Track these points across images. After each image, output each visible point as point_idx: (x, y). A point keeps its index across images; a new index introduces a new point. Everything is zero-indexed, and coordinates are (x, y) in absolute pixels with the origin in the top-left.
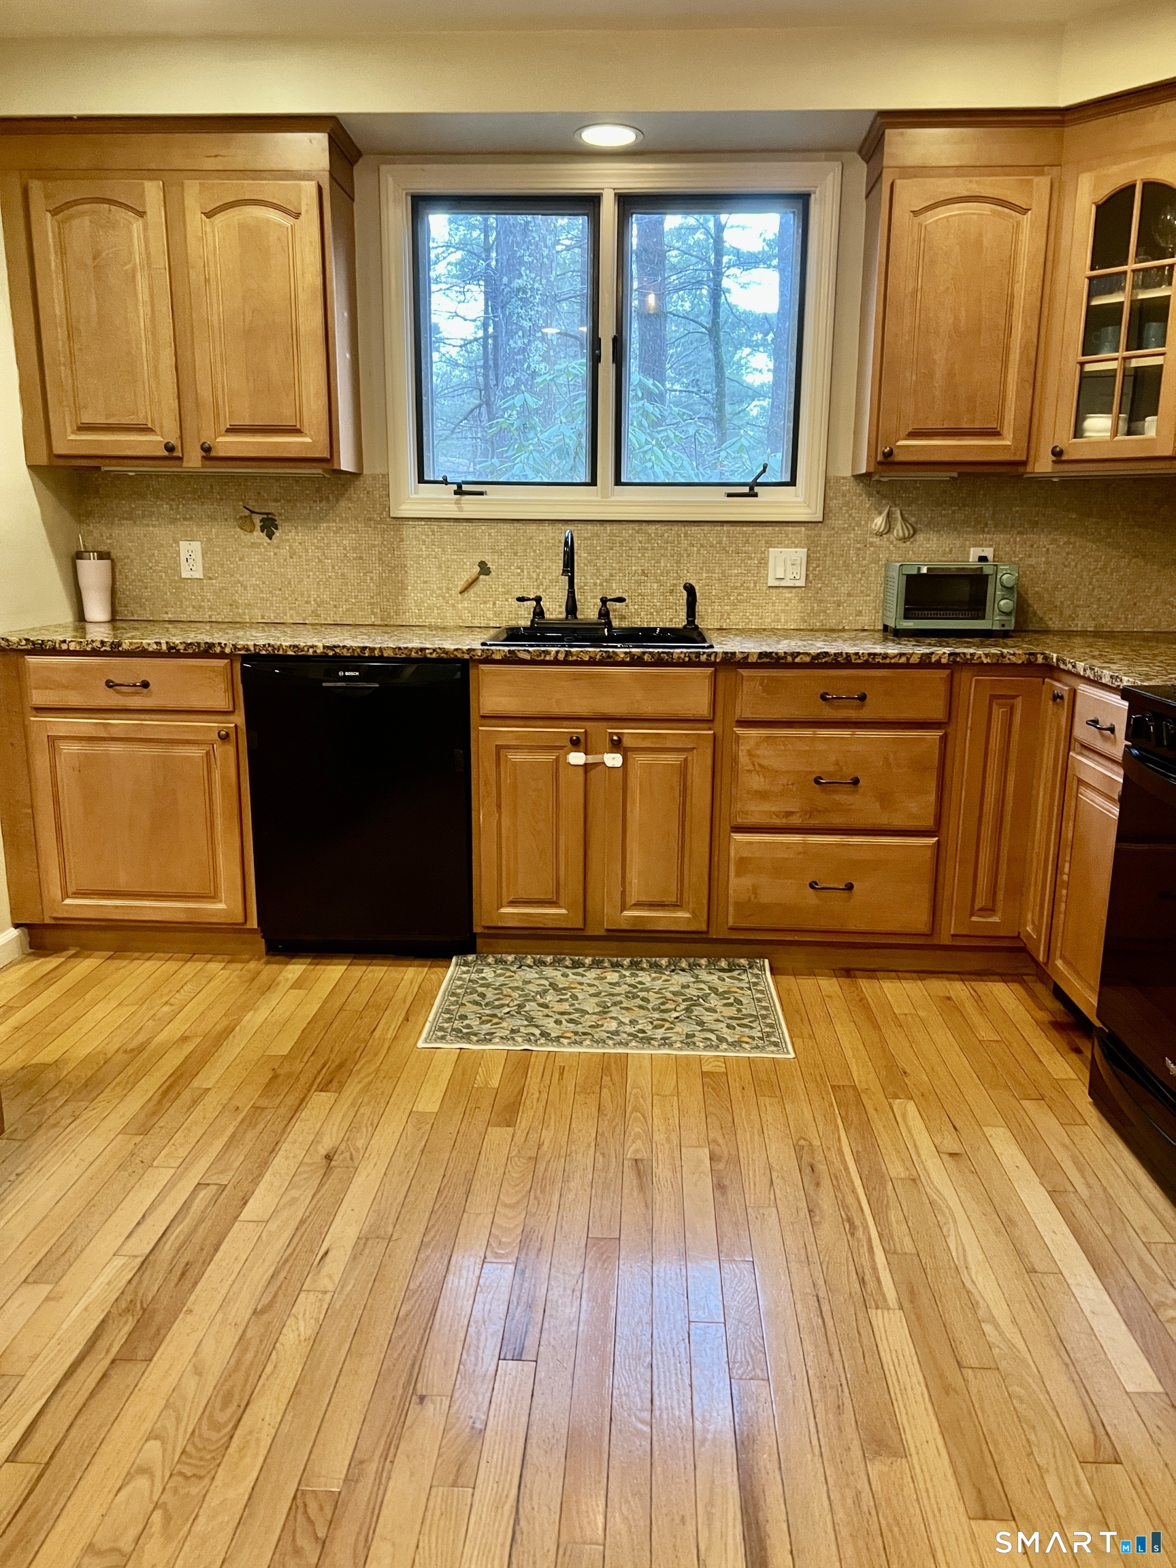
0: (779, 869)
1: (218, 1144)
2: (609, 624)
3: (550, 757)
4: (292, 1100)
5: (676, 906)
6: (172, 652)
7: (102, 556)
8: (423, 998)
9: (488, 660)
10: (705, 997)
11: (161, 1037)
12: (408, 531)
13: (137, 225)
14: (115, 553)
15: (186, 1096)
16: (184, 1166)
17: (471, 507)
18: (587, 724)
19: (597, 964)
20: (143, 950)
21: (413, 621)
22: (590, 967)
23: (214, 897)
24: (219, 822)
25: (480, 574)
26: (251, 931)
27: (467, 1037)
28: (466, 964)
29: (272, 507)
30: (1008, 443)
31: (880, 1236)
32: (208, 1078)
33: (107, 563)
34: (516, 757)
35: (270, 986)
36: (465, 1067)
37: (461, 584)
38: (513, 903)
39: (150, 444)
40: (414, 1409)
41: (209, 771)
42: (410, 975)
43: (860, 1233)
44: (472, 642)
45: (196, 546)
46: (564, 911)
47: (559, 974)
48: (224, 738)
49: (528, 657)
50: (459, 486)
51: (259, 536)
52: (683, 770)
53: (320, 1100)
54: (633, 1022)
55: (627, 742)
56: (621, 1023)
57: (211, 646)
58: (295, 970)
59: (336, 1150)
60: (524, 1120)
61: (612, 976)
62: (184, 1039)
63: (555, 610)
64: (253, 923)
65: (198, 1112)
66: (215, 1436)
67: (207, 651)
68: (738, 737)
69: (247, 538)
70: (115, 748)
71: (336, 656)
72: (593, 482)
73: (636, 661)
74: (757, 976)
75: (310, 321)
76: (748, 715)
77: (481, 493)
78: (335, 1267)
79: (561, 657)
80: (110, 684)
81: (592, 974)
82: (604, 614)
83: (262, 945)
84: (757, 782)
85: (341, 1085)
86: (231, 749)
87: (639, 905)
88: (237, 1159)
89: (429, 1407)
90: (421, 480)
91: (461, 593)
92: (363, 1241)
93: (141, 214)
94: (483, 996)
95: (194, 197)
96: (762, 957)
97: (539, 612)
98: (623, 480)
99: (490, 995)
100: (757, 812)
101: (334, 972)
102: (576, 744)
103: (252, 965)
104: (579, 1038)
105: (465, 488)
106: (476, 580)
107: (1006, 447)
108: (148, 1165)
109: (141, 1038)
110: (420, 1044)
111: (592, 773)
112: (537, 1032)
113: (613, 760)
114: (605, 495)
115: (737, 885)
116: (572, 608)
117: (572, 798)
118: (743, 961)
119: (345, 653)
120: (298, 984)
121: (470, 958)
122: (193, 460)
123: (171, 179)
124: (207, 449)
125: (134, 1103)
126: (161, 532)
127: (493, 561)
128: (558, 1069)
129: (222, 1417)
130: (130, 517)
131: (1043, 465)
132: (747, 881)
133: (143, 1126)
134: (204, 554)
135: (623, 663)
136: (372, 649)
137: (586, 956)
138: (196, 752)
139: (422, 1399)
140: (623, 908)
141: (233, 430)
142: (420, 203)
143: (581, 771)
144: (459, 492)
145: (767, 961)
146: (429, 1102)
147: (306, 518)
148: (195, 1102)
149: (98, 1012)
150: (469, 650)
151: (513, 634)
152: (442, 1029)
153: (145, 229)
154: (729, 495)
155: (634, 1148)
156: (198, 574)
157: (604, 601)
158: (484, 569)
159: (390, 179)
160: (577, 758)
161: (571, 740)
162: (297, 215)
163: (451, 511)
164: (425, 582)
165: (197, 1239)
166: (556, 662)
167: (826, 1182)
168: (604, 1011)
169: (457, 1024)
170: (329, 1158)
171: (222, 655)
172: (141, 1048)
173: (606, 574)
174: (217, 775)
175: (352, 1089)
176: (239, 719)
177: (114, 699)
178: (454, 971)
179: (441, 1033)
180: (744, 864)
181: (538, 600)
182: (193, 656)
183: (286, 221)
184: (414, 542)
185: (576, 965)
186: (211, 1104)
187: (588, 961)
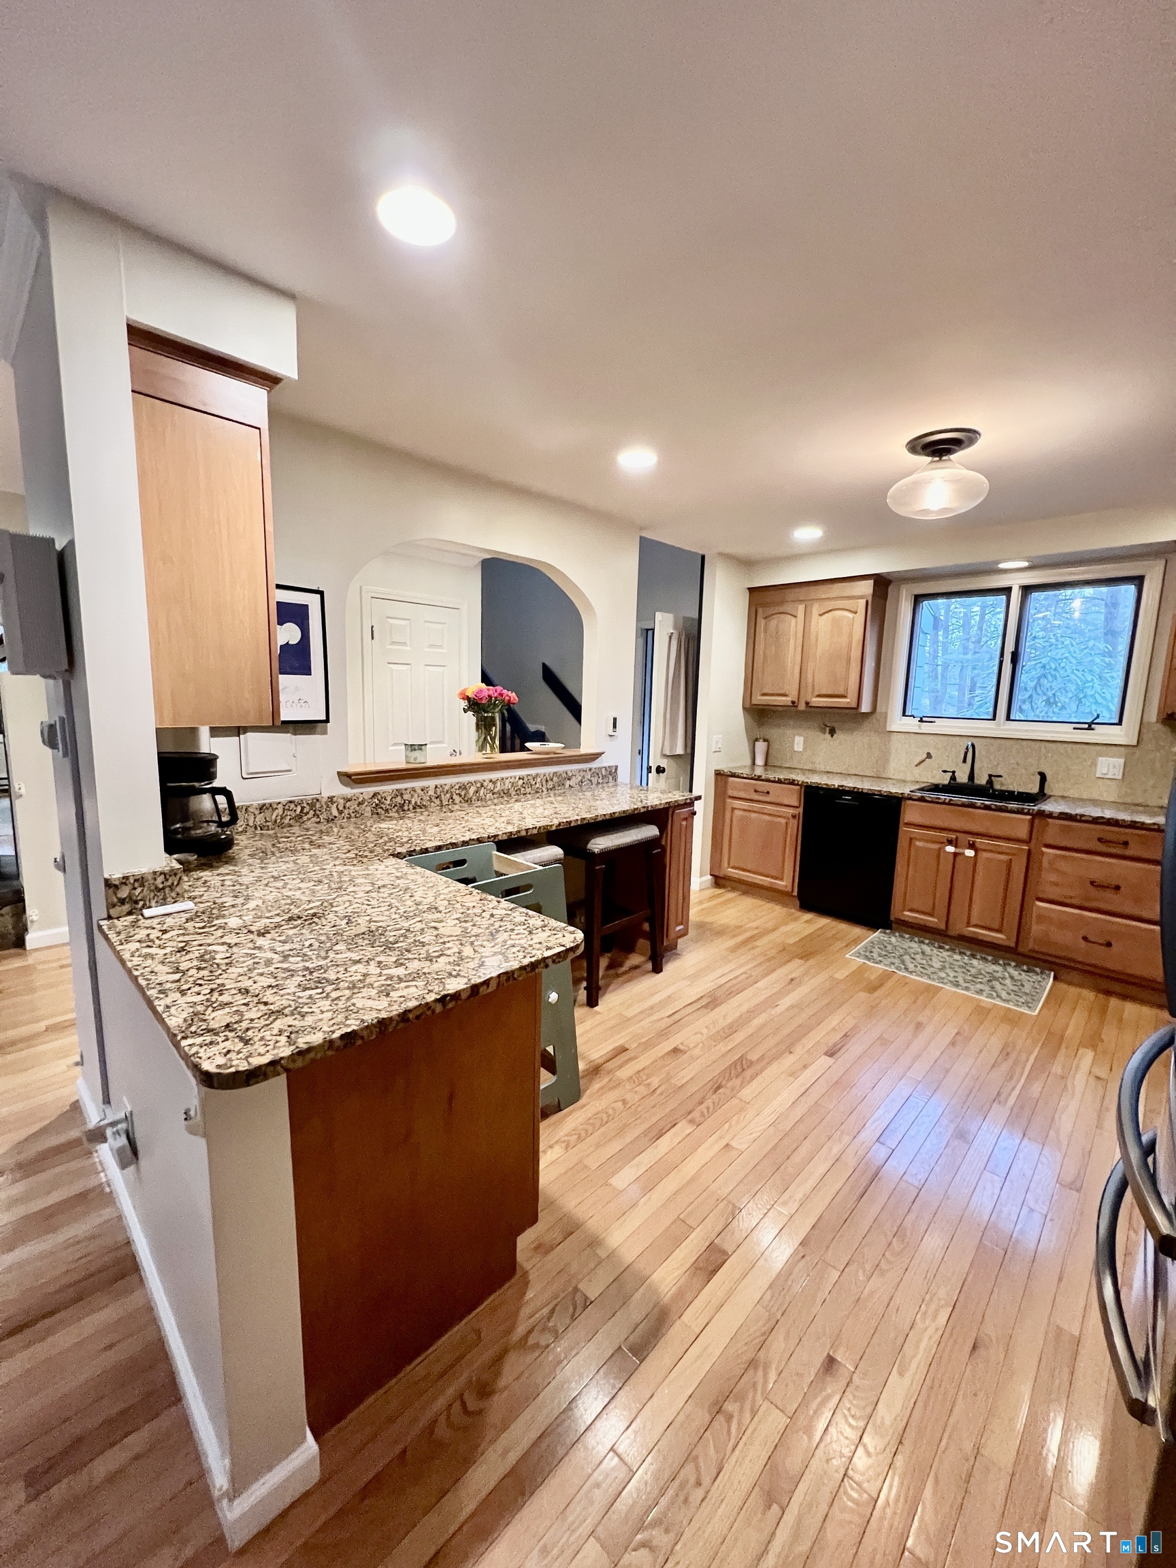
0: (1063, 924)
1: (755, 964)
2: (992, 787)
3: (936, 846)
4: (787, 958)
5: (999, 931)
6: (779, 781)
7: (765, 740)
8: (856, 941)
9: (911, 799)
10: (1004, 978)
11: (747, 926)
12: (894, 737)
13: (793, 620)
14: (771, 740)
15: (750, 946)
16: (741, 966)
17: (926, 728)
18: (958, 834)
19: (952, 950)
20: (753, 895)
21: (891, 777)
22: (948, 950)
23: (782, 879)
24: (787, 849)
25: (926, 758)
26: (794, 896)
27: (869, 959)
28: (885, 933)
29: (835, 725)
31: (1023, 1087)
32: (761, 942)
33: (766, 743)
34: (919, 844)
35: (796, 919)
36: (862, 969)
37: (916, 762)
38: (911, 910)
39: (786, 700)
40: (787, 1053)
41: (786, 830)
42: (857, 931)
43: (1013, 1083)
44: (906, 790)
45: (802, 739)
46: (936, 920)
47: (929, 949)
48: (794, 817)
49: (930, 799)
50: (921, 718)
51: (828, 736)
52: (1009, 864)
53: (797, 962)
54: (955, 977)
55: (977, 845)
56: (948, 975)
57: (794, 780)
58: (808, 916)
59: (795, 978)
60: (876, 994)
61: (957, 957)
62: (757, 928)
63: (962, 778)
64: (795, 893)
65: (752, 952)
66: (723, 1034)
67: (792, 782)
68: (1043, 853)
69: (822, 736)
70: (753, 815)
71: (843, 790)
72: (994, 719)
73: (987, 808)
74: (1044, 979)
75: (856, 653)
76: (1051, 842)
77: (931, 722)
78: (779, 1010)
79: (947, 801)
80: (756, 791)
81: (945, 954)
82: (990, 782)
83: (798, 903)
84: (1053, 878)
85: (808, 960)
86: (795, 822)
87: (976, 926)
88: (760, 969)
89: (791, 1055)
90: (904, 715)
91: (916, 766)
92: (792, 1007)
93: (795, 617)
94: (886, 947)
95: (816, 609)
96: (1051, 970)
97: (953, 778)
98: (1011, 718)
99: (889, 948)
100: (1052, 893)
101: (823, 921)
102: (950, 842)
103: (793, 910)
104: (922, 975)
105: (924, 719)
106: (924, 761)
108: (729, 961)
109: (742, 923)
110: (847, 956)
111: (958, 858)
112: (903, 967)
113: (970, 853)
114: (999, 725)
115: (1036, 929)
116: (971, 776)
117: (946, 867)
118: (1038, 970)
119: (847, 789)
120: (807, 922)
121: (888, 931)
122: (802, 707)
123: (808, 603)
124: (807, 703)
125: (732, 943)
126: (789, 732)
127: (934, 753)
128: (904, 982)
129: (726, 1031)
130: (779, 726)
132: (1042, 927)
133: (733, 950)
134: (804, 742)
135: (979, 808)
136: (858, 789)
137: (947, 944)
138: (783, 821)
139: (791, 1052)
140: (968, 924)
141: (819, 696)
142: (918, 599)
143: (952, 856)
144: (921, 721)
145: (1052, 974)
146: (840, 975)
147: (849, 730)
148: (753, 948)
149: (729, 912)
150: (902, 794)
151: (936, 788)
152: (859, 953)
153: (797, 622)
154: (1074, 729)
155: (920, 1019)
156: (801, 750)
157: (990, 776)
158: (929, 756)
159: (904, 591)
160: (950, 849)
161: (948, 840)
162: (856, 613)
163: (916, 729)
164: (898, 760)
165: (738, 987)
166: (944, 803)
167: (1010, 1062)
168: (943, 969)
169: (868, 954)
170: (792, 980)
171: (798, 785)
172: (741, 927)
173: (995, 763)
174: (789, 830)
175: (812, 962)
176: (801, 810)
177: (756, 797)
178: (877, 935)
179: (859, 955)
180: (1041, 919)
181: (954, 772)
182: (788, 784)
183: (851, 615)
184: (896, 743)
185: (940, 947)
186: (757, 951)
187: (947, 947)
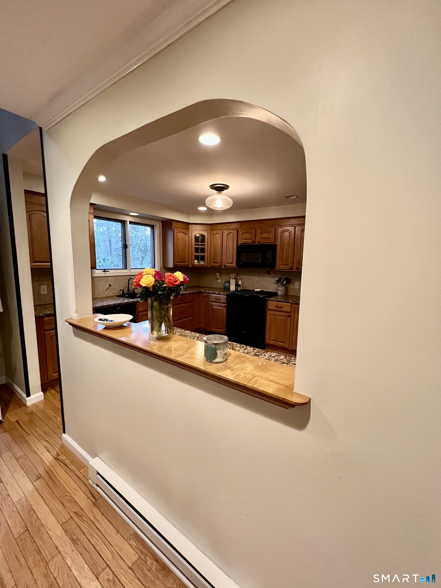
12: (95, 279)
17: (107, 274)
21: (97, 297)
25: (110, 286)
30: (187, 263)
37: (106, 289)
45: (45, 286)
63: (126, 291)
72: (126, 269)
77: (109, 271)
82: (134, 291)
97: (123, 292)
98: (131, 268)
105: (106, 270)
106: (109, 288)
107: (187, 264)
114: (129, 271)
116: (129, 290)
126: (35, 284)
127: (111, 284)
131: (190, 266)
134: (47, 288)
157: (134, 289)
158: (110, 285)
163: (104, 275)
164: (99, 289)
181: (123, 290)
184: (96, 282)
